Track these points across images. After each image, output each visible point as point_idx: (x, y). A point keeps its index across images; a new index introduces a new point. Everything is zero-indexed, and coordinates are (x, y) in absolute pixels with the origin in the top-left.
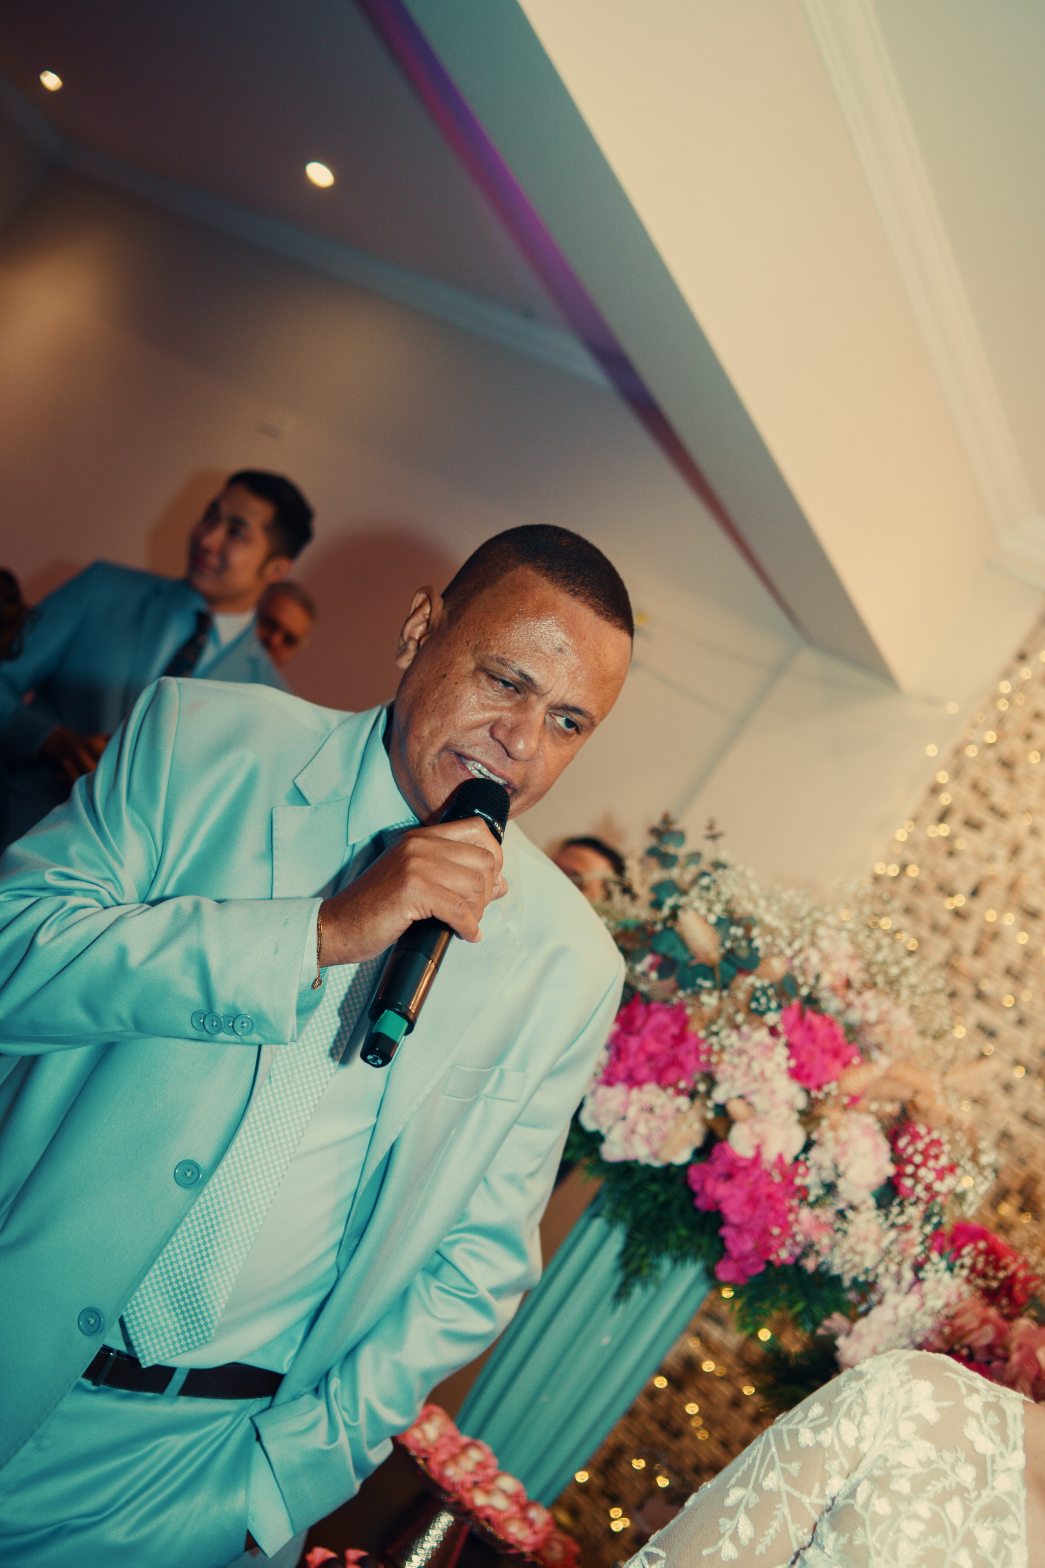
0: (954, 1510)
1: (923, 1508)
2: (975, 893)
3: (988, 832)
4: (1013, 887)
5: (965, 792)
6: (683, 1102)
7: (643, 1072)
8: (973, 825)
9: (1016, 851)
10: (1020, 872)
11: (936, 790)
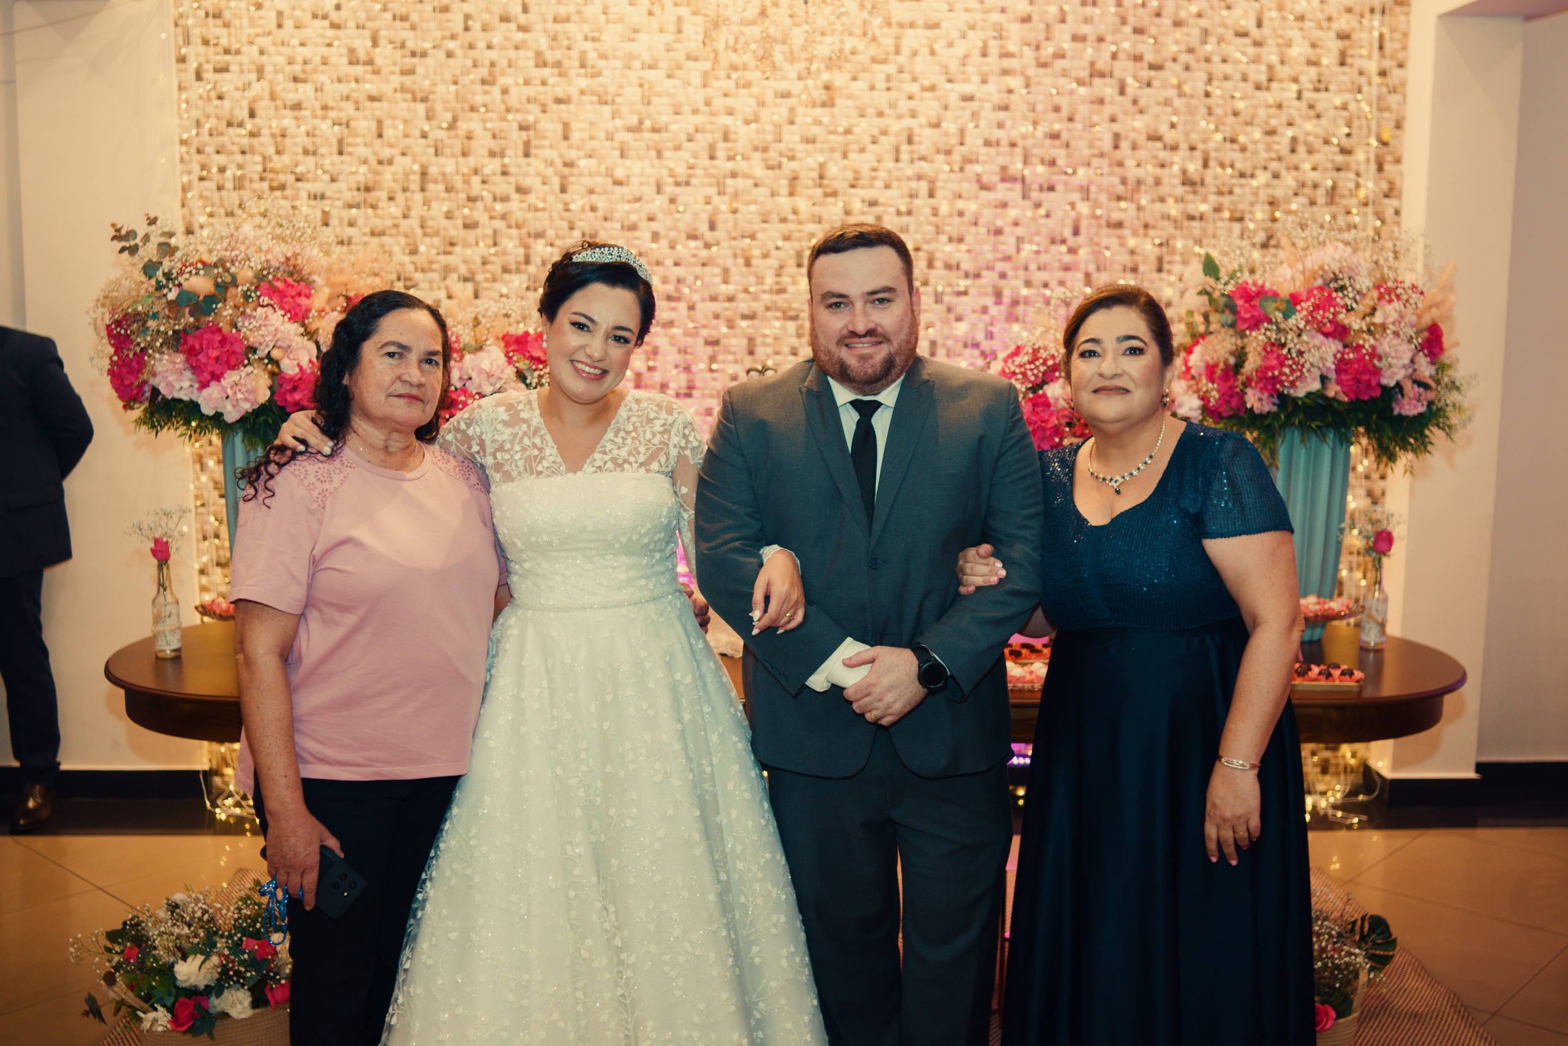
0: (526, 441)
1: (517, 448)
2: (252, 115)
3: (234, 68)
4: (273, 97)
5: (202, 49)
6: (249, 369)
7: (218, 369)
8: (223, 70)
9: (260, 72)
10: (271, 82)
11: (182, 60)
